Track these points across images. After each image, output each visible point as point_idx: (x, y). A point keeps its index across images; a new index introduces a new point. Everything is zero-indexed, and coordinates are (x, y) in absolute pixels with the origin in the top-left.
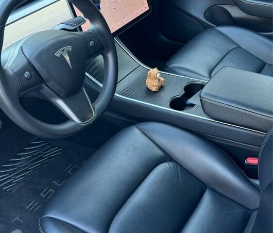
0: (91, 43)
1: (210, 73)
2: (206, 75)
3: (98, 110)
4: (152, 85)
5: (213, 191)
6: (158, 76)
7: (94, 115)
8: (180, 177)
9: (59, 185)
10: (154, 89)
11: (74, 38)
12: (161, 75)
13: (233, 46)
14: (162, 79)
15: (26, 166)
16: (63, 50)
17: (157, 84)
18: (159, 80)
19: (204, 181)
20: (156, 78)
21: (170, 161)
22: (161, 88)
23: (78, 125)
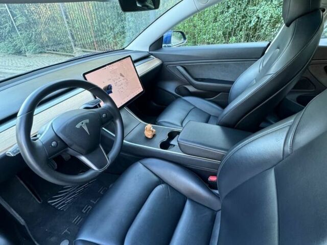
0: (104, 115)
1: (182, 123)
2: (180, 124)
3: (112, 159)
4: (149, 134)
5: (191, 200)
6: (152, 129)
7: (109, 162)
8: (170, 194)
9: (95, 203)
10: (150, 137)
11: (92, 114)
12: (154, 128)
13: (192, 107)
14: (154, 130)
15: (74, 190)
16: (82, 123)
17: (151, 134)
18: (152, 131)
19: (185, 194)
20: (150, 130)
21: (163, 183)
22: (154, 136)
23: (97, 172)
